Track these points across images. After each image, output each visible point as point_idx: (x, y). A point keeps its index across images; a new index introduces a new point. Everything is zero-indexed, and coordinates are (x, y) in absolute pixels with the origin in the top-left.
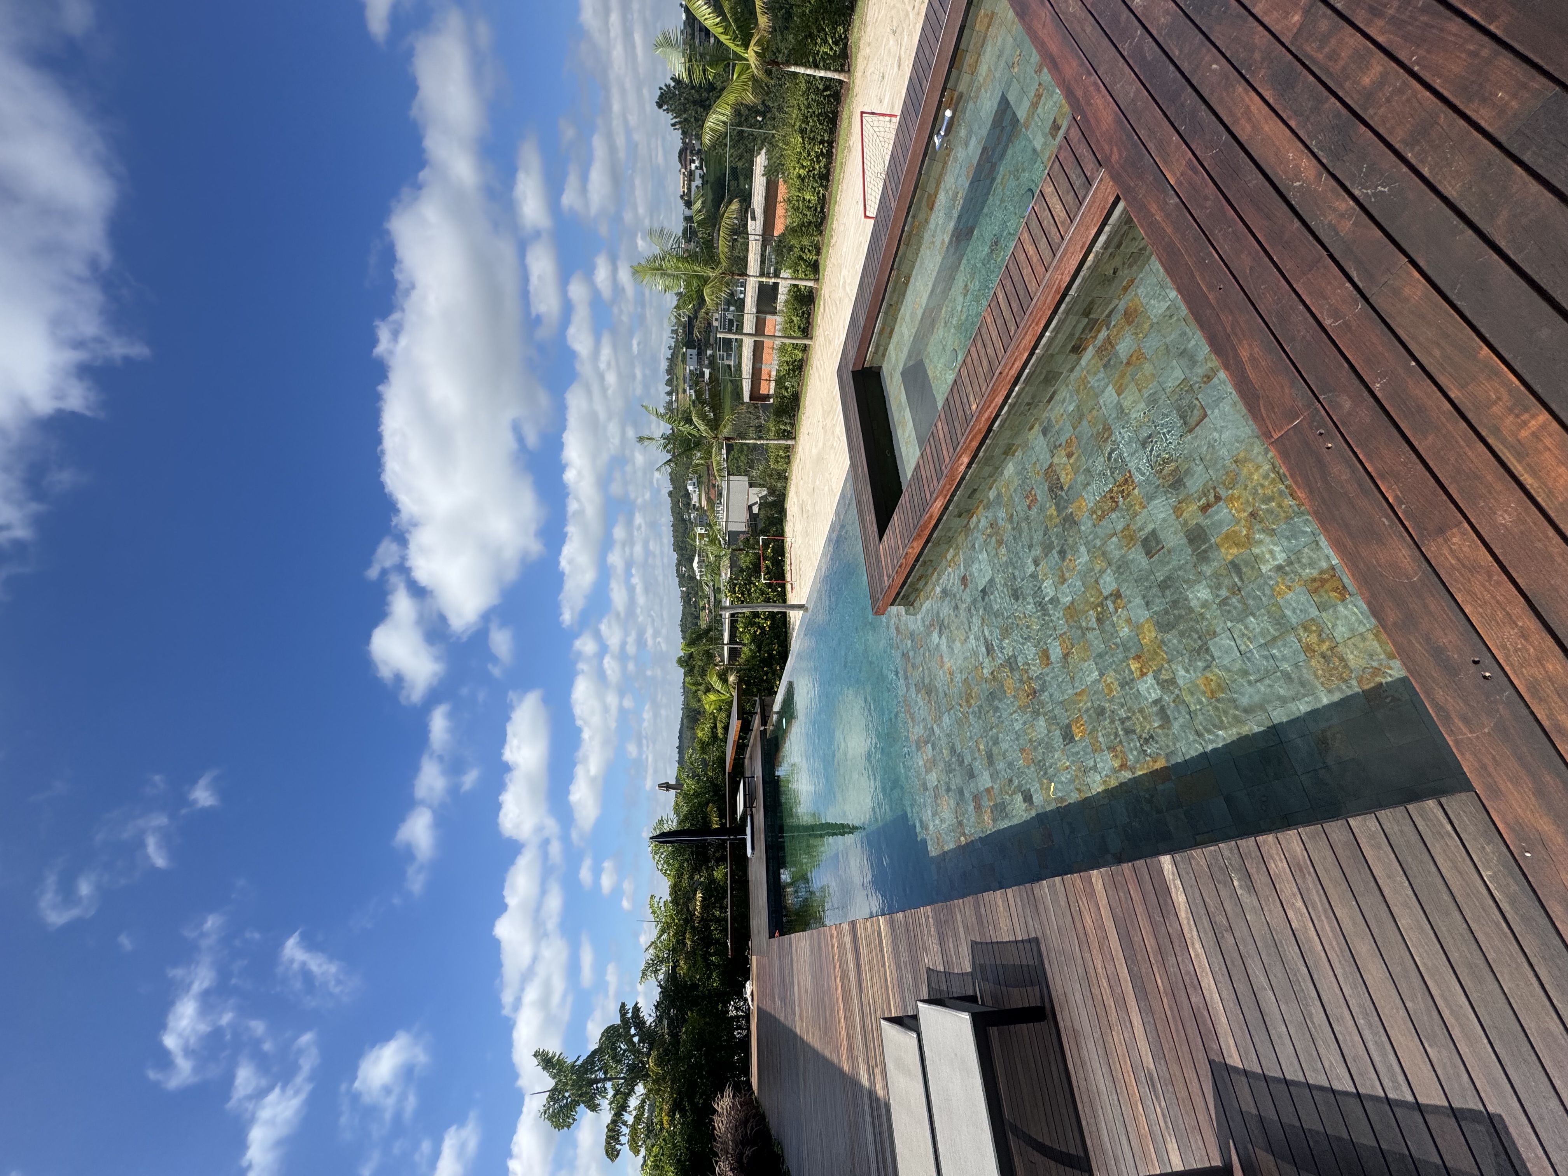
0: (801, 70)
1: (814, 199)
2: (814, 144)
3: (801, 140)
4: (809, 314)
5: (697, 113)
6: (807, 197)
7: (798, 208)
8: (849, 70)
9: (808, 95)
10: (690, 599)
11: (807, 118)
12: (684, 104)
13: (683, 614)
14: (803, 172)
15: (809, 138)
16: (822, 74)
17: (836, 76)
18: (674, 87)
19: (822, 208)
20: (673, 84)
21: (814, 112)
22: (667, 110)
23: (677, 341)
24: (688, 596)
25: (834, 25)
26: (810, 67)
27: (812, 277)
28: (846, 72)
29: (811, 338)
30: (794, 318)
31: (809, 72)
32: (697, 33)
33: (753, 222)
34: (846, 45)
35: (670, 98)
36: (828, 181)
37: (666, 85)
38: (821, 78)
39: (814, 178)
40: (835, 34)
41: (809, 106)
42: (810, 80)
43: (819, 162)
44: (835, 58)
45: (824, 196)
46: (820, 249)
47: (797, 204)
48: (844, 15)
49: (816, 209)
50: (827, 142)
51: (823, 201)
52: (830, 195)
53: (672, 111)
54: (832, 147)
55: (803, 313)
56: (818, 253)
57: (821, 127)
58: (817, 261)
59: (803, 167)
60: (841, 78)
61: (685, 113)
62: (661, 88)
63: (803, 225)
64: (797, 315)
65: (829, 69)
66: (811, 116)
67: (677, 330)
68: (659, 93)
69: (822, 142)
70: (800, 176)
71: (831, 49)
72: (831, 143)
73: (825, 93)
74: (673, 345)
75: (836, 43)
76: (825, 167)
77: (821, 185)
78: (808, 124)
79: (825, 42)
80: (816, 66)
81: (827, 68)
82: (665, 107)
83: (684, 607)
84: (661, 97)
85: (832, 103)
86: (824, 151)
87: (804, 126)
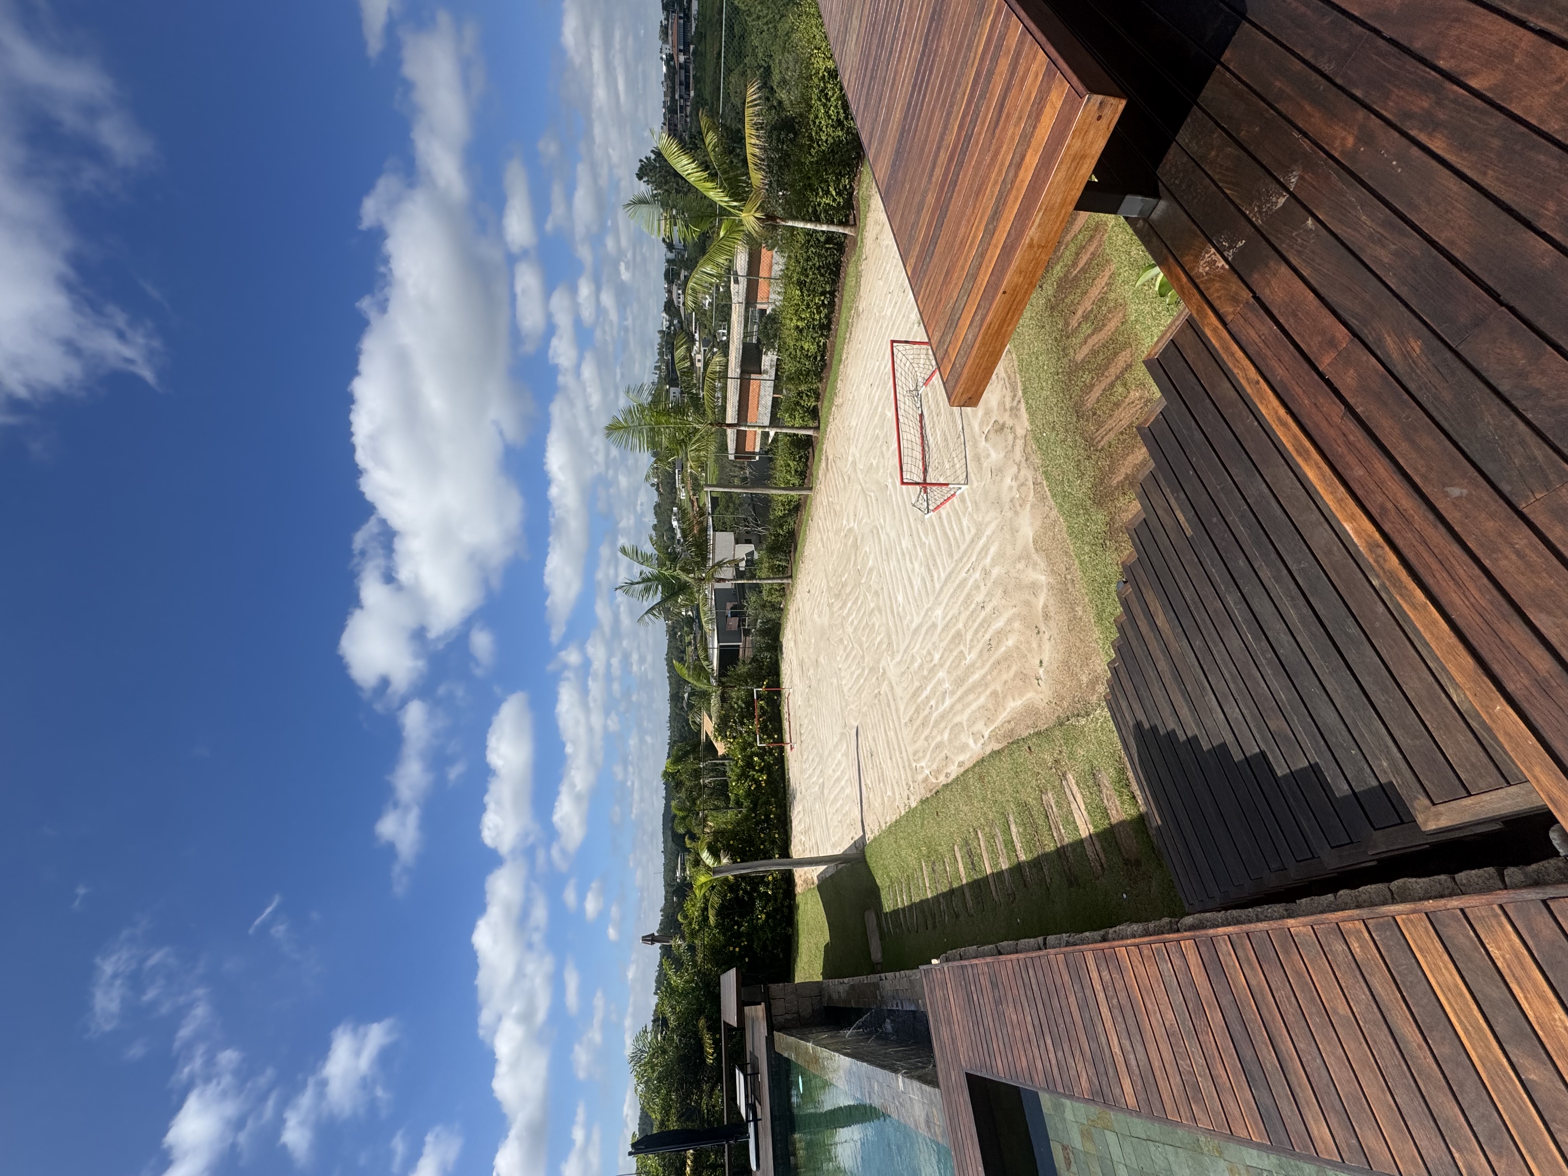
0: (800, 225)
1: (813, 348)
2: (814, 296)
3: (798, 292)
4: (807, 459)
5: (678, 184)
6: (806, 347)
7: (796, 356)
8: (855, 224)
9: (807, 248)
10: (676, 633)
11: (806, 270)
12: (665, 177)
13: (669, 648)
14: (801, 324)
15: (808, 291)
16: (824, 228)
17: (841, 230)
18: (655, 160)
19: (823, 356)
20: (653, 156)
21: (814, 265)
22: (648, 182)
23: (660, 377)
24: (673, 630)
25: (839, 176)
26: (810, 221)
27: (811, 424)
28: (852, 226)
29: (811, 489)
30: (791, 463)
31: (809, 226)
32: (677, 87)
33: (736, 286)
34: (851, 194)
35: (651, 170)
36: (829, 329)
37: (646, 158)
38: (823, 232)
39: (814, 328)
40: (838, 185)
41: (808, 259)
42: (809, 233)
43: (819, 313)
44: (838, 209)
45: (825, 344)
46: (819, 394)
47: (794, 352)
48: (849, 165)
49: (815, 358)
50: (829, 292)
51: (822, 350)
52: (833, 345)
53: (652, 183)
54: (834, 296)
55: (801, 458)
56: (817, 399)
57: (822, 279)
58: (815, 407)
59: (802, 319)
60: (846, 232)
61: (665, 184)
62: (641, 161)
63: (801, 374)
64: (794, 460)
65: (832, 223)
66: (811, 268)
67: (660, 366)
68: (639, 165)
69: (823, 293)
70: (798, 327)
71: (835, 200)
72: (832, 293)
73: (827, 246)
74: (656, 381)
75: (839, 194)
76: (826, 317)
77: (822, 335)
78: (807, 276)
79: (827, 193)
80: (818, 220)
81: (831, 222)
82: (645, 179)
83: (670, 642)
84: (641, 169)
85: (835, 254)
86: (826, 302)
87: (802, 278)
